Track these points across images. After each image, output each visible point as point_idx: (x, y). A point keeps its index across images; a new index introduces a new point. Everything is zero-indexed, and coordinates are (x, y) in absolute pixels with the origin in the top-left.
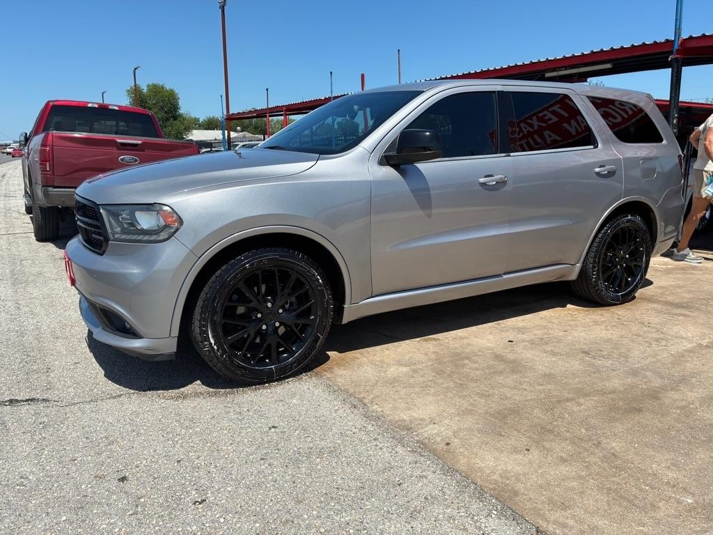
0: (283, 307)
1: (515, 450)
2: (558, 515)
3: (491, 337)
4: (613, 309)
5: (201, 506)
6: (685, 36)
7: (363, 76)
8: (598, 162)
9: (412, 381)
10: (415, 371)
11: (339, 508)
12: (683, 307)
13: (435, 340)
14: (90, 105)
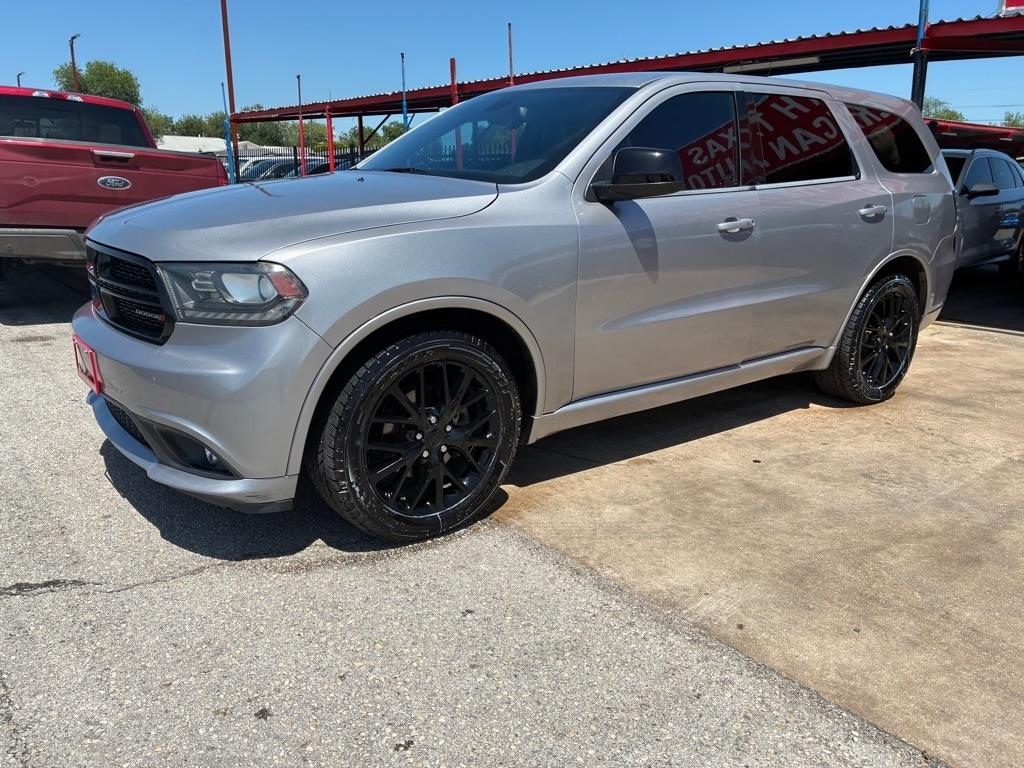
0: (451, 423)
1: (840, 632)
2: (941, 731)
3: (726, 456)
4: (873, 409)
5: (409, 752)
6: (933, 20)
7: (453, 62)
8: (863, 200)
9: (644, 528)
10: (642, 512)
11: (625, 741)
12: (963, 405)
13: (651, 462)
14: (36, 94)
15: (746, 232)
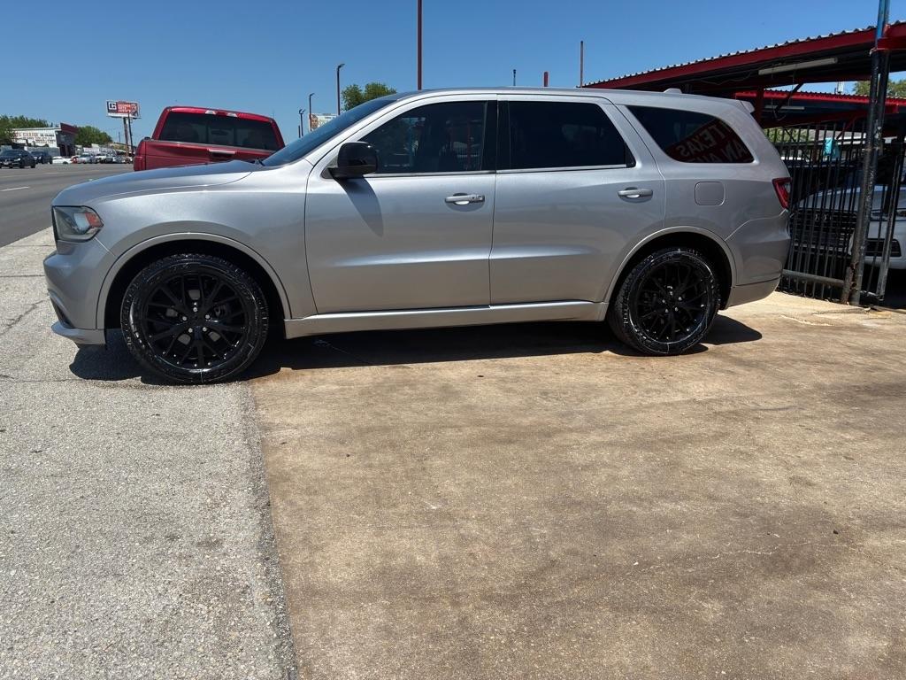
6: (892, 22)
7: (546, 75)
8: (625, 183)
9: (327, 396)
10: (342, 390)
13: (405, 368)
14: (207, 112)
15: (476, 203)
